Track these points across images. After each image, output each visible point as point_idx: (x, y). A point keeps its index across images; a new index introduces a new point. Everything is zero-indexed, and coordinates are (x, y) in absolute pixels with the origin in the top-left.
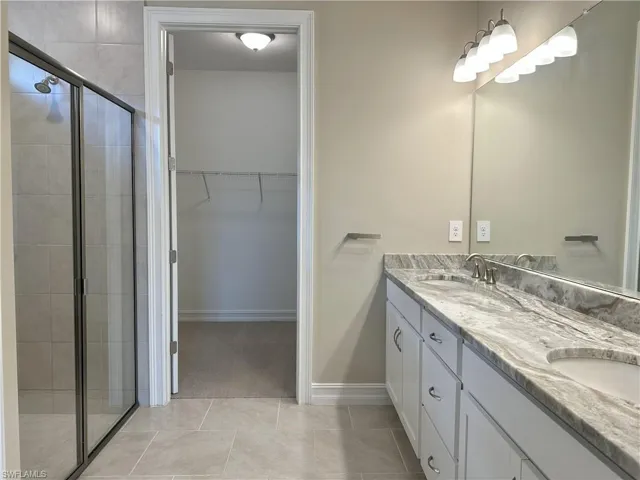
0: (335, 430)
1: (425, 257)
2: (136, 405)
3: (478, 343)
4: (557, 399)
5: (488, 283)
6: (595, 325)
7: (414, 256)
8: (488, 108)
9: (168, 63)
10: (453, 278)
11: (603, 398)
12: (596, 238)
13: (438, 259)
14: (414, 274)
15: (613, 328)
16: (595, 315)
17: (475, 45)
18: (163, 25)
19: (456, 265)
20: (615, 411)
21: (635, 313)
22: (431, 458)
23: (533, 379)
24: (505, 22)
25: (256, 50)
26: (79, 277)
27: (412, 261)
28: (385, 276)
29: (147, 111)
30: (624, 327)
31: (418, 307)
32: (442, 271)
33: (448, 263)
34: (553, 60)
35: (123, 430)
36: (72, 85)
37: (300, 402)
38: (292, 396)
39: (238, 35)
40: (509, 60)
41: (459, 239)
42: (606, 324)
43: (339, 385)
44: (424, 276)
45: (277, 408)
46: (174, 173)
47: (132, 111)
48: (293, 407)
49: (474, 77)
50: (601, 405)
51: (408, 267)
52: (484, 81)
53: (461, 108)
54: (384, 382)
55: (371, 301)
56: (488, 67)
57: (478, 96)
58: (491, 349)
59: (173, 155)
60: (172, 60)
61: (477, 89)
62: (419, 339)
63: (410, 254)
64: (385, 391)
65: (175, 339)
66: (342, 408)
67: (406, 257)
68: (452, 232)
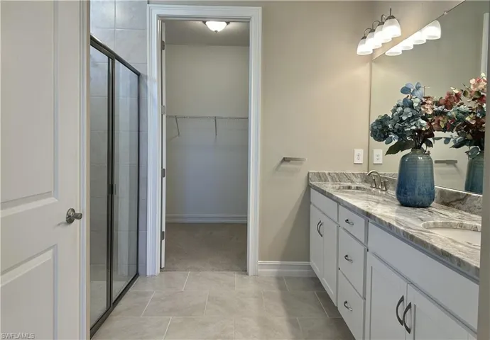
0: (276, 292)
1: (337, 174)
2: (137, 275)
3: (379, 219)
4: (428, 241)
5: (382, 190)
6: (453, 211)
7: (329, 174)
8: (381, 73)
9: (162, 42)
10: (357, 188)
11: (455, 242)
12: (456, 162)
13: (346, 175)
14: (330, 185)
15: (465, 213)
16: (453, 206)
17: (373, 30)
18: (159, 17)
19: (359, 180)
20: (461, 246)
21: (478, 203)
22: (346, 302)
23: (414, 234)
24: (393, 17)
25: (216, 31)
26: (110, 183)
27: (329, 177)
28: (309, 187)
29: (148, 74)
30: (471, 212)
31: (336, 204)
32: (349, 184)
33: (353, 178)
34: (425, 42)
35: (131, 290)
36: (109, 58)
37: (250, 274)
38: (244, 270)
39: (205, 22)
40: (395, 41)
41: (361, 162)
42: (460, 211)
43: (278, 263)
44: (338, 186)
45: (235, 277)
46: (164, 117)
47: (138, 74)
48: (246, 277)
49: (372, 52)
50: (453, 244)
51: (325, 181)
52: (378, 54)
53: (362, 72)
54: (309, 261)
55: (299, 203)
56: (381, 46)
57: (373, 64)
58: (387, 221)
59: (164, 104)
60: (164, 40)
61: (373, 59)
62: (336, 226)
63: (327, 172)
64: (310, 267)
65: (164, 230)
66: (279, 279)
67: (325, 174)
68: (356, 157)
